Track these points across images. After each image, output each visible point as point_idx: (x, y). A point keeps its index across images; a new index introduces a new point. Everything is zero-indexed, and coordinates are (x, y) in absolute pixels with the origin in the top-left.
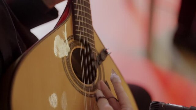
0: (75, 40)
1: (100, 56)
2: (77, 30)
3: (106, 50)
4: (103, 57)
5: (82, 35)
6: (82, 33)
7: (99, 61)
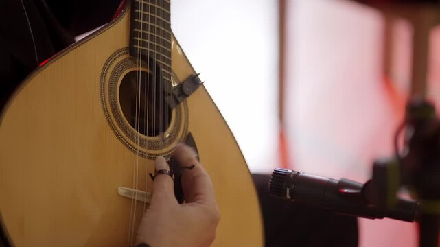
0: (131, 55)
1: (181, 86)
2: (135, 38)
3: (198, 75)
4: (186, 89)
5: (144, 48)
6: (144, 44)
7: (179, 96)
